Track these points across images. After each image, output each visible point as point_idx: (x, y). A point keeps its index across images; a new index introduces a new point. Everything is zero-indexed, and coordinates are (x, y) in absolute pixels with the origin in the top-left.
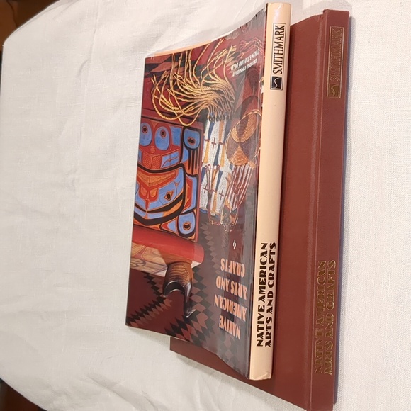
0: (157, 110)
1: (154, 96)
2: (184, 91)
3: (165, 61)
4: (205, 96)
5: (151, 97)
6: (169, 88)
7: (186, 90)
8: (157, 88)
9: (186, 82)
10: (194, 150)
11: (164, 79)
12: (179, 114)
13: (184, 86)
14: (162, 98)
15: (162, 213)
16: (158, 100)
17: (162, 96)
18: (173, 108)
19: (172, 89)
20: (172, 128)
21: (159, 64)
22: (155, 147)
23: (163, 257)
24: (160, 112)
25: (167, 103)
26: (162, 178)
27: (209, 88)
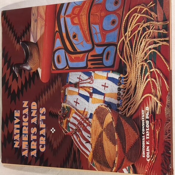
0: (129, 13)
1: (139, 7)
2: (141, 40)
3: (164, 14)
4: (135, 68)
5: (138, 5)
6: (144, 23)
7: (141, 43)
8: (145, 9)
9: (147, 42)
10: (102, 60)
11: (151, 16)
12: (126, 37)
13: (144, 40)
14: (138, 16)
15: (65, 32)
16: (136, 12)
17: (140, 15)
18: (130, 29)
19: (144, 26)
20: (116, 32)
21: (162, 8)
22: (105, 16)
23: (40, 38)
24: (128, 16)
25: (134, 22)
26: (86, 27)
27: (139, 74)
